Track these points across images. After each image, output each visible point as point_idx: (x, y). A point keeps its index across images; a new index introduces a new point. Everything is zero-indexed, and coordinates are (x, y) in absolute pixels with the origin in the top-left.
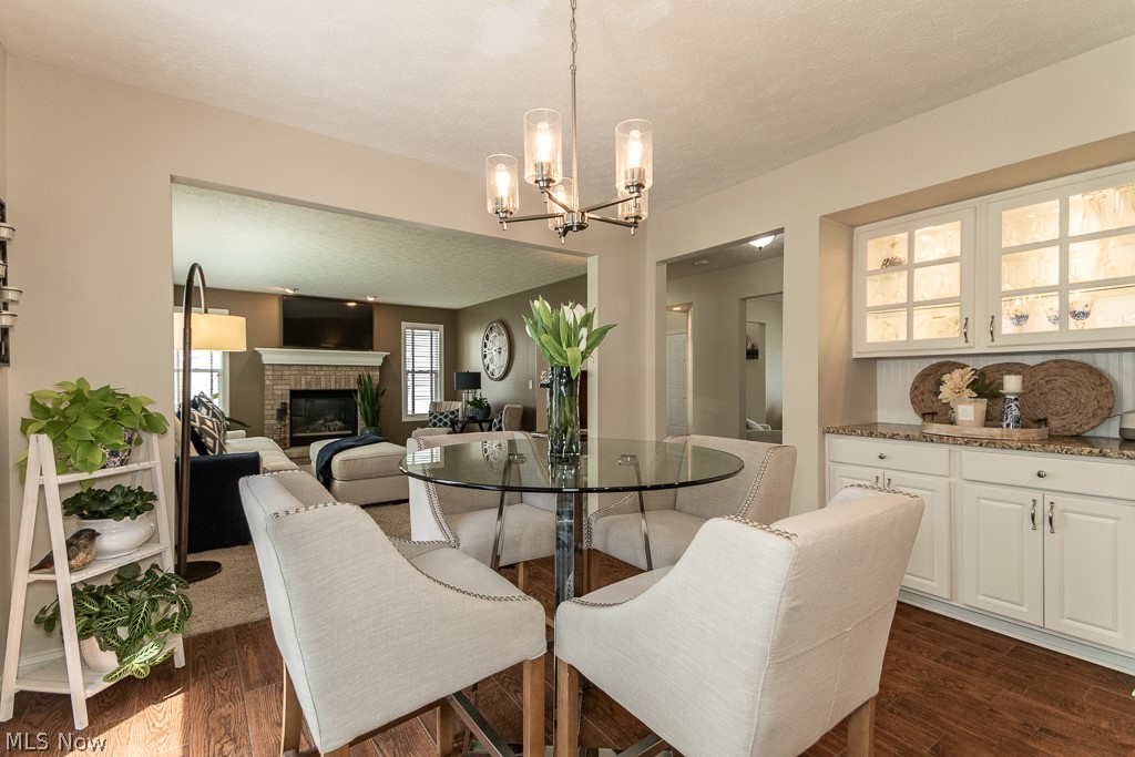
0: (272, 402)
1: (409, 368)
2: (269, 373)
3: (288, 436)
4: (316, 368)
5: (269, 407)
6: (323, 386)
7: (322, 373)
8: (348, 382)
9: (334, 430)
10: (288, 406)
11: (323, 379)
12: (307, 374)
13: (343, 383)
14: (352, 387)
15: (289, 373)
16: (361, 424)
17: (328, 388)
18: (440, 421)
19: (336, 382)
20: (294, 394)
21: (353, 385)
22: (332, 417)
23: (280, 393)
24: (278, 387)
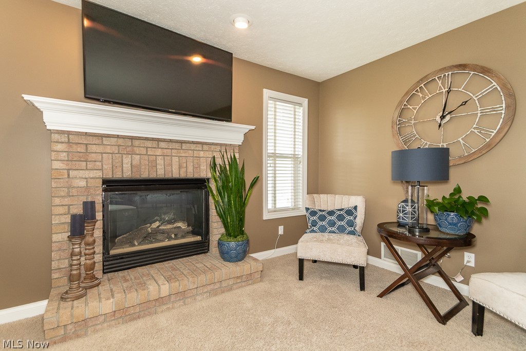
0: (67, 201)
1: (270, 150)
2: (59, 147)
3: (99, 258)
4: (149, 144)
5: (62, 210)
6: (160, 172)
7: (159, 152)
8: (197, 167)
9: (176, 237)
10: (99, 207)
11: (160, 161)
12: (133, 153)
13: (190, 169)
14: (203, 175)
15: (100, 149)
16: (217, 229)
17: (169, 176)
18: (332, 224)
19: (180, 167)
20: (110, 185)
21: (205, 172)
22: (171, 216)
23: (83, 183)
24: (82, 174)
